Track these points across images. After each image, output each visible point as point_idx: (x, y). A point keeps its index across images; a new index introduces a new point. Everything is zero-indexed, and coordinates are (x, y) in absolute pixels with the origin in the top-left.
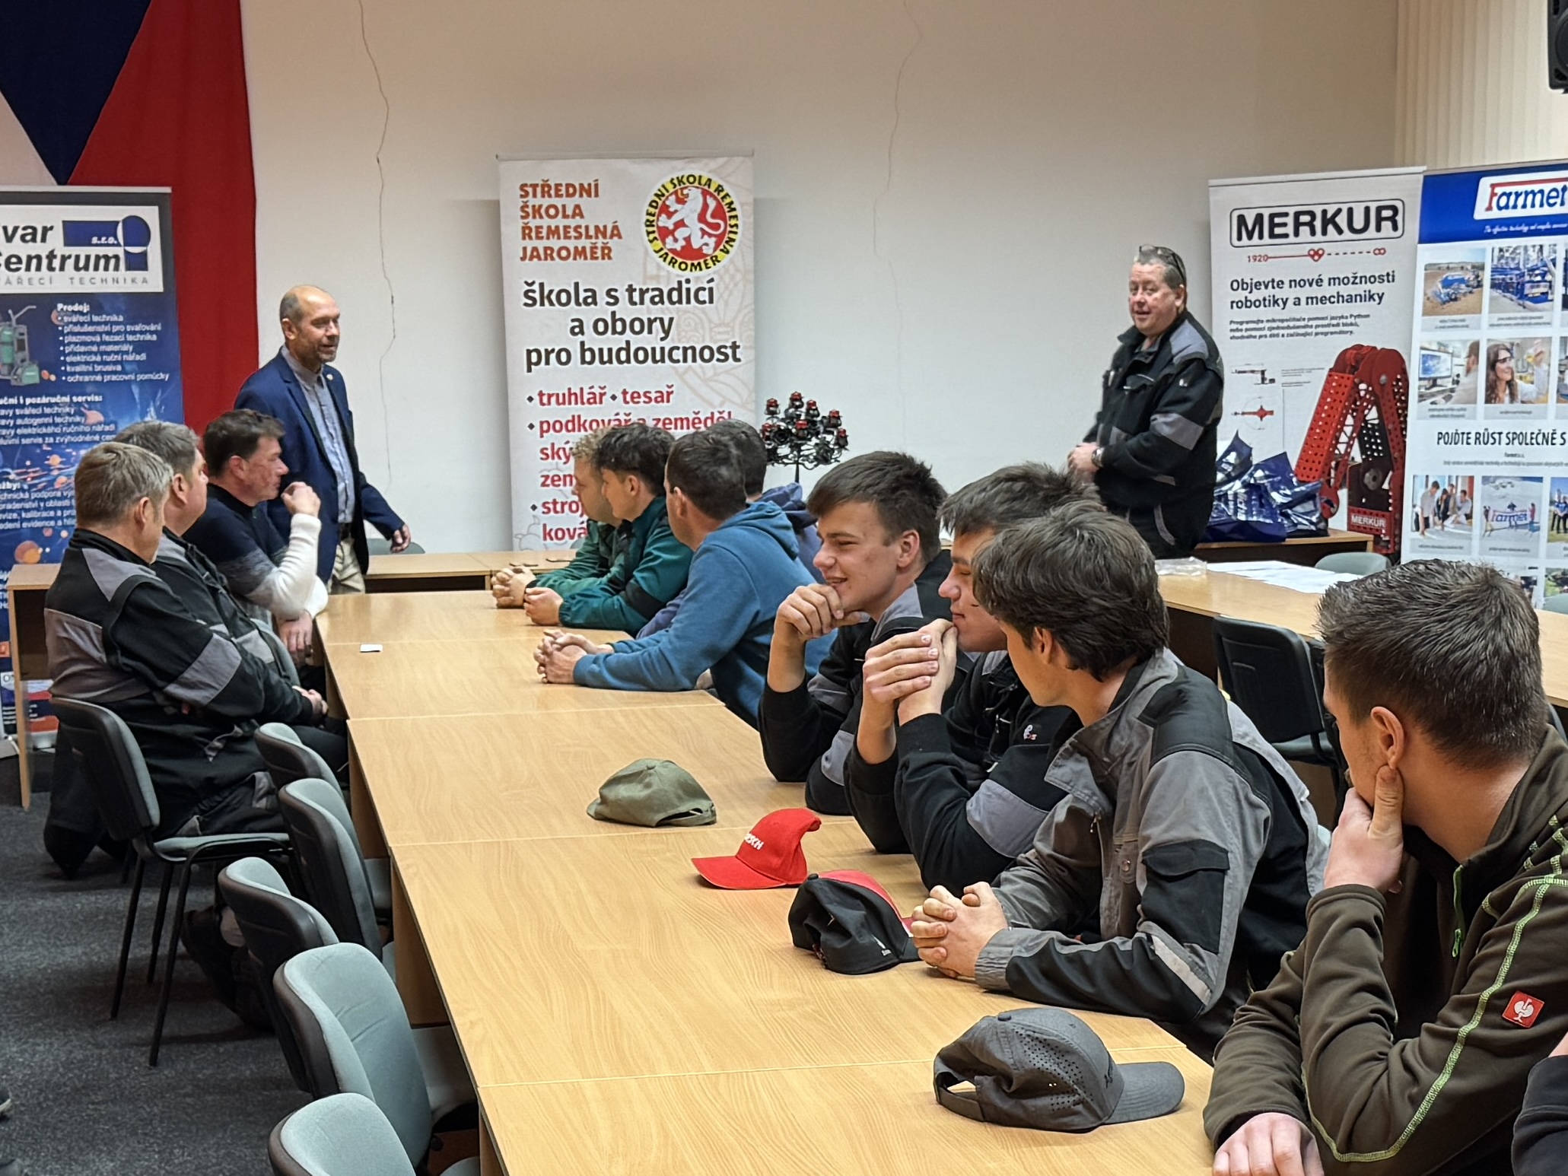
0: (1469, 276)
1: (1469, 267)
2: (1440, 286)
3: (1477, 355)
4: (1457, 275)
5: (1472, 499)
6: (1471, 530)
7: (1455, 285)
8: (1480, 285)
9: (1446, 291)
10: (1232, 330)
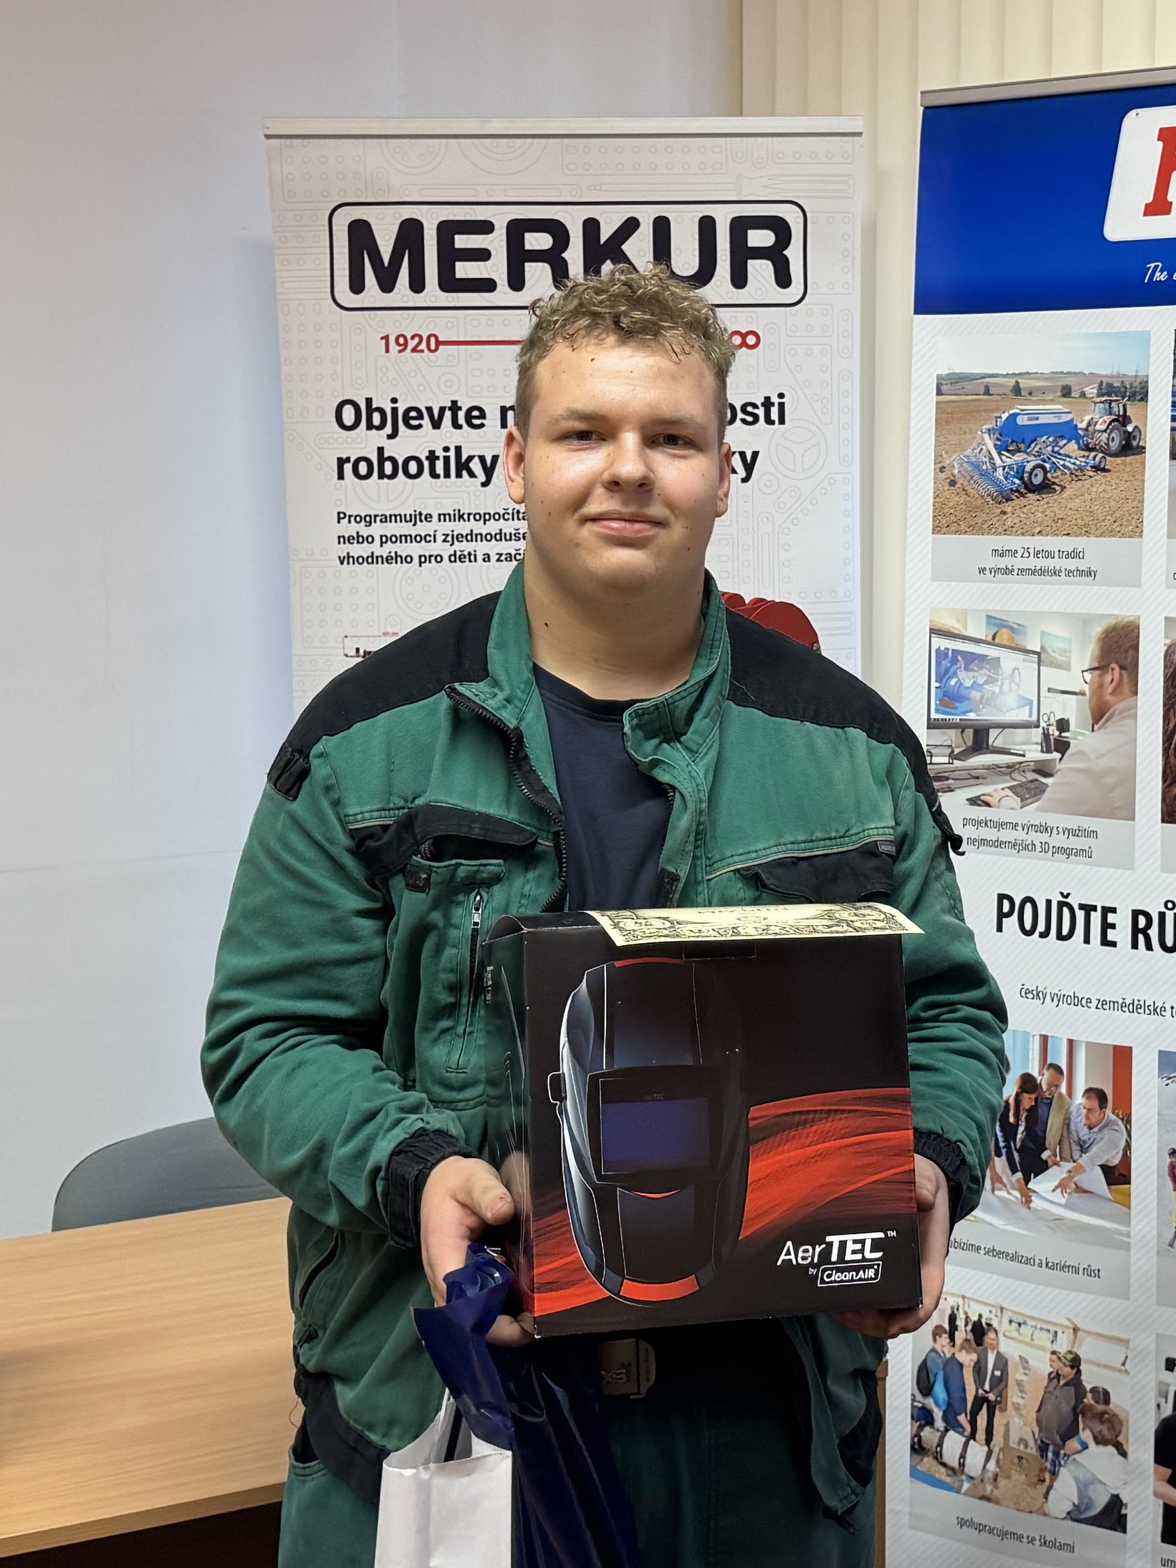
0: (1094, 417)
1: (1091, 391)
2: (990, 444)
3: (1131, 668)
4: (1051, 411)
5: (1127, 1121)
6: (1127, 1221)
7: (1044, 444)
8: (1131, 446)
9: (1009, 460)
10: (342, 539)
